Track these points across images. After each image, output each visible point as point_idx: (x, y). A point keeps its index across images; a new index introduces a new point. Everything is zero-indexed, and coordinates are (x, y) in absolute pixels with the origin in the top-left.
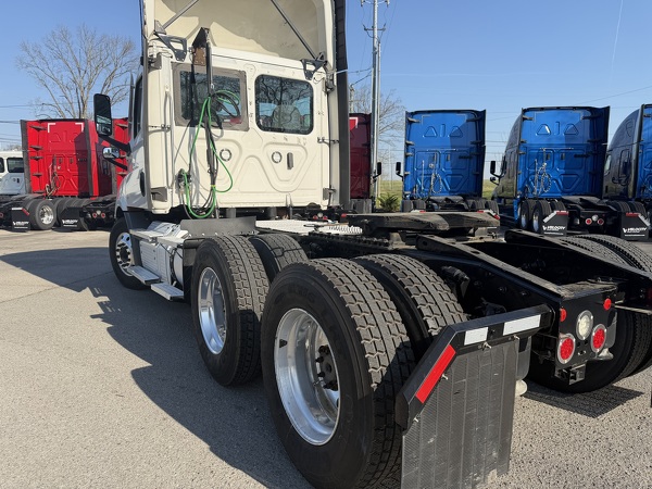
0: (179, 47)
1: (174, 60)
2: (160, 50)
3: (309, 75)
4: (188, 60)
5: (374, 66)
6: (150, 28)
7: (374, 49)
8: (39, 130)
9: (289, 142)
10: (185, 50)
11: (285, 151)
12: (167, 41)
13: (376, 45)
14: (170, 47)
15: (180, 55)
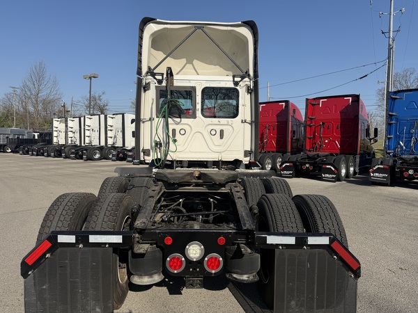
0: (160, 77)
1: (157, 85)
2: (150, 80)
3: (236, 84)
4: (164, 84)
5: (389, 58)
6: (144, 70)
7: (389, 45)
9: (221, 123)
10: (163, 79)
11: (218, 128)
12: (153, 75)
13: (391, 43)
14: (155, 78)
15: (160, 82)
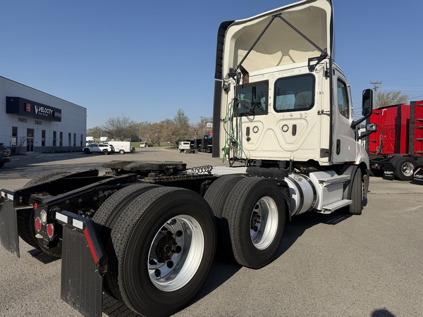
1: (235, 85)
2: (230, 82)
3: (312, 68)
4: (241, 83)
6: (226, 72)
8: (378, 114)
9: (293, 117)
11: (290, 124)
